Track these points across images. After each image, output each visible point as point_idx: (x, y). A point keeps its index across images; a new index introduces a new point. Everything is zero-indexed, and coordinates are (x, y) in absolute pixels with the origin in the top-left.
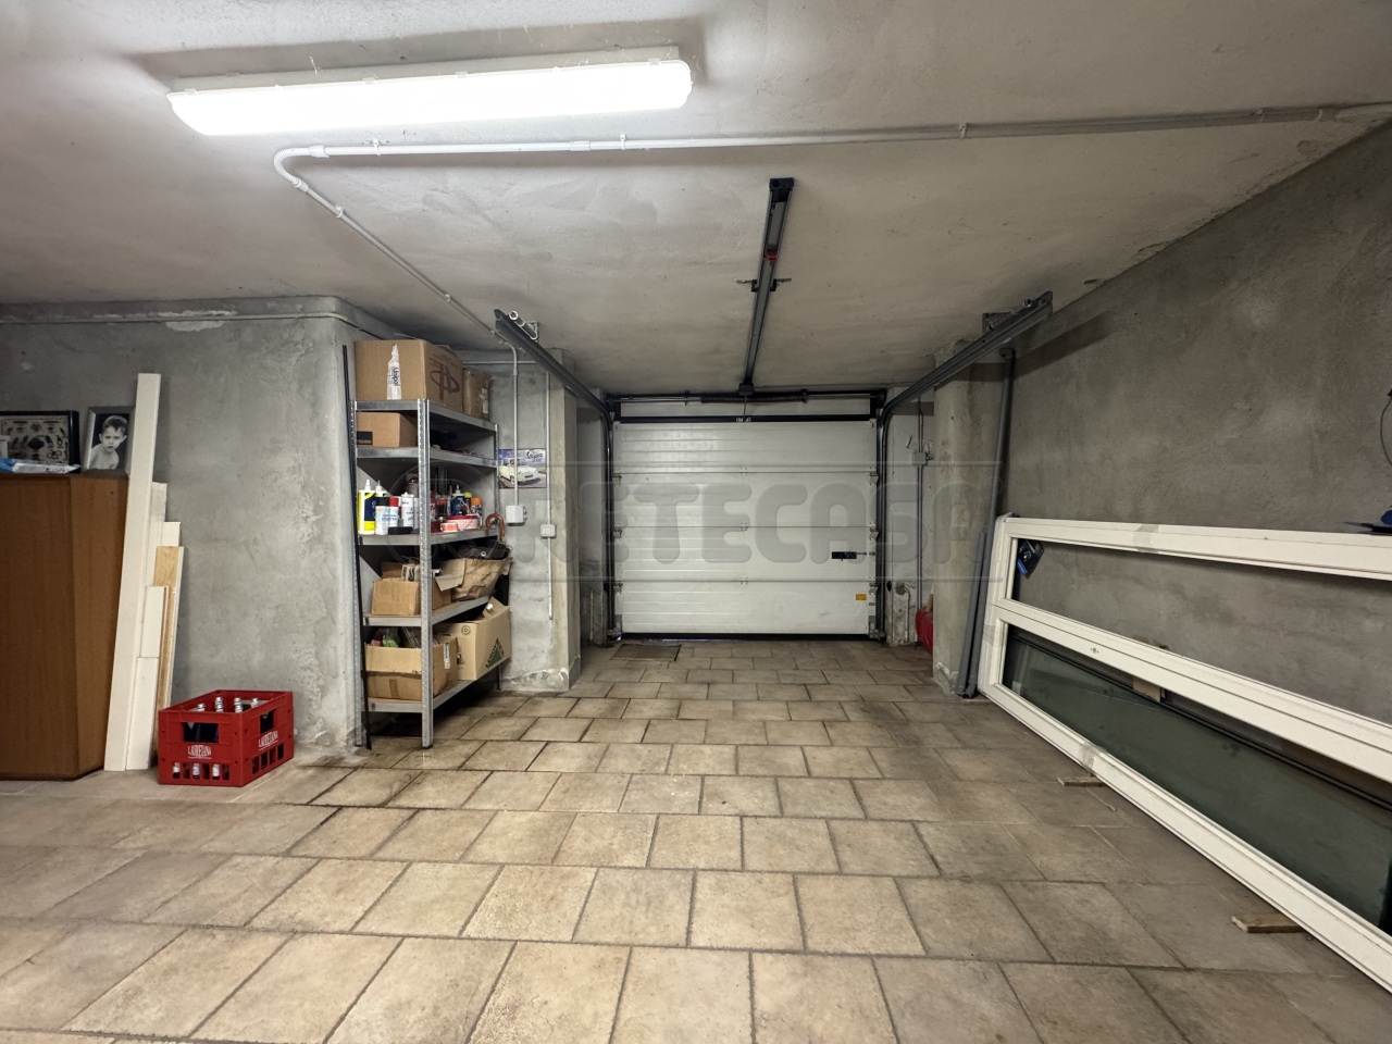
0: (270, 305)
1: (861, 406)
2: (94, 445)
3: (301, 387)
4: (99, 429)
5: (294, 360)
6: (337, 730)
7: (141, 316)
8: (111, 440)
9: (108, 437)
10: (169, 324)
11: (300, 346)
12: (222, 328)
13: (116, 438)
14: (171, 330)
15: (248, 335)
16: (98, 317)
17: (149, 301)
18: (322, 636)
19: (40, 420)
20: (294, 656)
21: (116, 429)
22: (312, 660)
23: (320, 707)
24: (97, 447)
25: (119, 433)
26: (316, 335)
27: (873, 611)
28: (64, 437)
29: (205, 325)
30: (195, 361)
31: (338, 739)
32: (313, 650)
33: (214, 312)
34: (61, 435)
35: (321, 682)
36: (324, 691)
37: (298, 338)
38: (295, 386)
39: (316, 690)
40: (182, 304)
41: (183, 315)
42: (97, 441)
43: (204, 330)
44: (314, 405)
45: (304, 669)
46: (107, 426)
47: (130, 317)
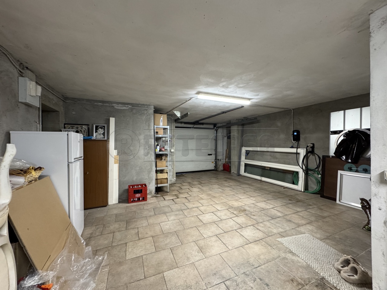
0: (139, 106)
1: (212, 126)
2: (95, 133)
3: (146, 122)
4: (97, 129)
5: (145, 117)
6: (152, 191)
7: (107, 104)
8: (101, 132)
9: (100, 131)
10: (115, 107)
11: (146, 114)
12: (128, 109)
13: (102, 131)
14: (115, 108)
15: (134, 111)
16: (96, 103)
17: (110, 102)
18: (150, 172)
19: (79, 126)
20: (143, 177)
21: (101, 129)
22: (148, 178)
23: (149, 186)
24: (97, 133)
25: (102, 130)
26: (149, 113)
27: (215, 165)
28: (86, 130)
29: (124, 108)
30: (121, 115)
31: (152, 193)
32: (147, 175)
33: (127, 106)
34: (85, 130)
35: (149, 182)
36: (150, 183)
37: (146, 113)
38: (145, 122)
39: (148, 183)
40: (118, 103)
41: (119, 105)
42: (96, 132)
43: (123, 109)
44: (148, 126)
45: (145, 179)
46: (99, 128)
47: (105, 104)
